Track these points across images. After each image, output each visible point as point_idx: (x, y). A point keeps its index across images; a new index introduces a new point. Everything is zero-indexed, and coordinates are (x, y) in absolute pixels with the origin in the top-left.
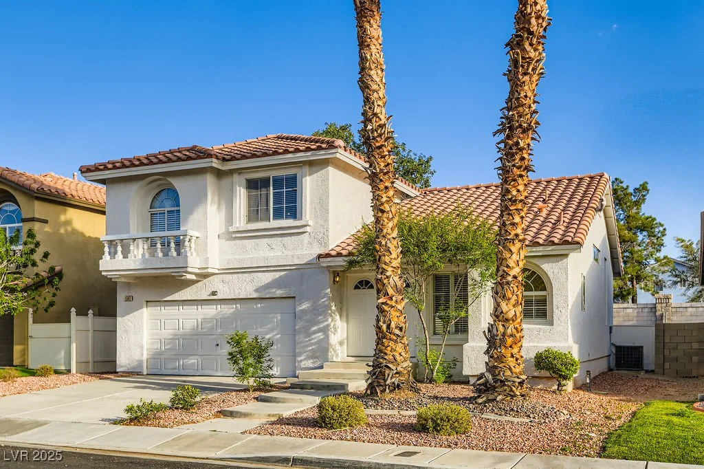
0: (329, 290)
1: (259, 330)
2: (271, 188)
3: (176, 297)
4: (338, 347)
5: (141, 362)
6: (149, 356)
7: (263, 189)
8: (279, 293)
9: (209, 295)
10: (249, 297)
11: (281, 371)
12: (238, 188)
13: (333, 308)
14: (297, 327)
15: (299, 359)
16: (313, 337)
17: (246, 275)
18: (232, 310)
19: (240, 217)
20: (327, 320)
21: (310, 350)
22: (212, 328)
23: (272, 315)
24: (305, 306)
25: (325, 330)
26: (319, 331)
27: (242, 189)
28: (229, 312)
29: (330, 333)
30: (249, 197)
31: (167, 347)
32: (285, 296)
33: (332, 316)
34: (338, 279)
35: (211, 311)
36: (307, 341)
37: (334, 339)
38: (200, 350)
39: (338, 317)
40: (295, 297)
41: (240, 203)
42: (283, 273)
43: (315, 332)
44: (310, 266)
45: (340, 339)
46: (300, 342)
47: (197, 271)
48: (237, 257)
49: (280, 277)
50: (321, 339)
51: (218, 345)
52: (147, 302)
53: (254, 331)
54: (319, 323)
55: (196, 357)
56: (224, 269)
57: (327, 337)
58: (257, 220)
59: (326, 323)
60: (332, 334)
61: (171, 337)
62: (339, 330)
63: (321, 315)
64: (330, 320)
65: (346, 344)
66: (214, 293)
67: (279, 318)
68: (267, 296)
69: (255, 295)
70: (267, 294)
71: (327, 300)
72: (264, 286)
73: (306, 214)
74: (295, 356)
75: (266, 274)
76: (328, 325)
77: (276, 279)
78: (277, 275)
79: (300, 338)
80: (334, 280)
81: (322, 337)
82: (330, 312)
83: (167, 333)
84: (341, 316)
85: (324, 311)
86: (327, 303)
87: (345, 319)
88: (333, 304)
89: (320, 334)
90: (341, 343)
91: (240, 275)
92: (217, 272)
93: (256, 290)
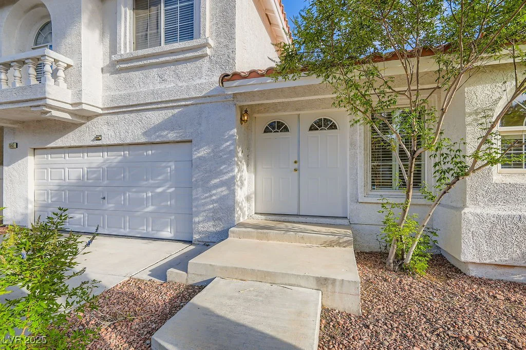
0: (235, 130)
1: (151, 181)
2: (162, 5)
3: (59, 143)
4: (245, 205)
5: (26, 216)
6: (37, 209)
7: (153, 8)
8: (171, 136)
9: (93, 140)
10: (137, 141)
11: (176, 232)
12: (123, 9)
13: (240, 154)
14: (194, 179)
15: (196, 219)
16: (214, 192)
17: (132, 115)
18: (120, 158)
19: (125, 44)
20: (232, 170)
21: (210, 209)
22: (97, 179)
23: (164, 164)
24: (203, 152)
25: (230, 184)
26: (222, 184)
27: (128, 12)
28: (116, 160)
29: (236, 187)
30: (137, 20)
31: (54, 199)
32: (179, 139)
33: (238, 165)
34: (246, 118)
35: (97, 159)
36: (207, 197)
37: (241, 194)
38: (86, 203)
39: (245, 167)
40: (191, 141)
41: (126, 27)
42: (176, 111)
43: (216, 186)
44: (209, 100)
45: (246, 194)
46: (197, 199)
47: (70, 108)
48: (122, 93)
49: (173, 116)
50: (224, 196)
51: (104, 198)
52: (34, 149)
53: (146, 183)
54: (222, 173)
55: (82, 211)
56: (108, 109)
57: (233, 193)
58: (145, 46)
59: (231, 174)
60: (239, 189)
61: (56, 188)
62: (246, 183)
63: (224, 163)
64: (236, 170)
65: (253, 199)
66: (98, 138)
67: (173, 167)
68: (158, 140)
69: (143, 140)
70: (158, 137)
71: (232, 144)
72: (154, 127)
73: (205, 32)
74: (191, 215)
75: (157, 113)
76: (234, 176)
77: (169, 119)
78: (170, 113)
79: (198, 193)
80: (241, 119)
81: (225, 193)
82: (236, 159)
83: (53, 183)
84: (248, 166)
85: (228, 159)
86: (232, 148)
87: (252, 169)
88: (240, 150)
89: (224, 188)
90: (248, 198)
91: (127, 116)
92: (100, 111)
93: (145, 134)
